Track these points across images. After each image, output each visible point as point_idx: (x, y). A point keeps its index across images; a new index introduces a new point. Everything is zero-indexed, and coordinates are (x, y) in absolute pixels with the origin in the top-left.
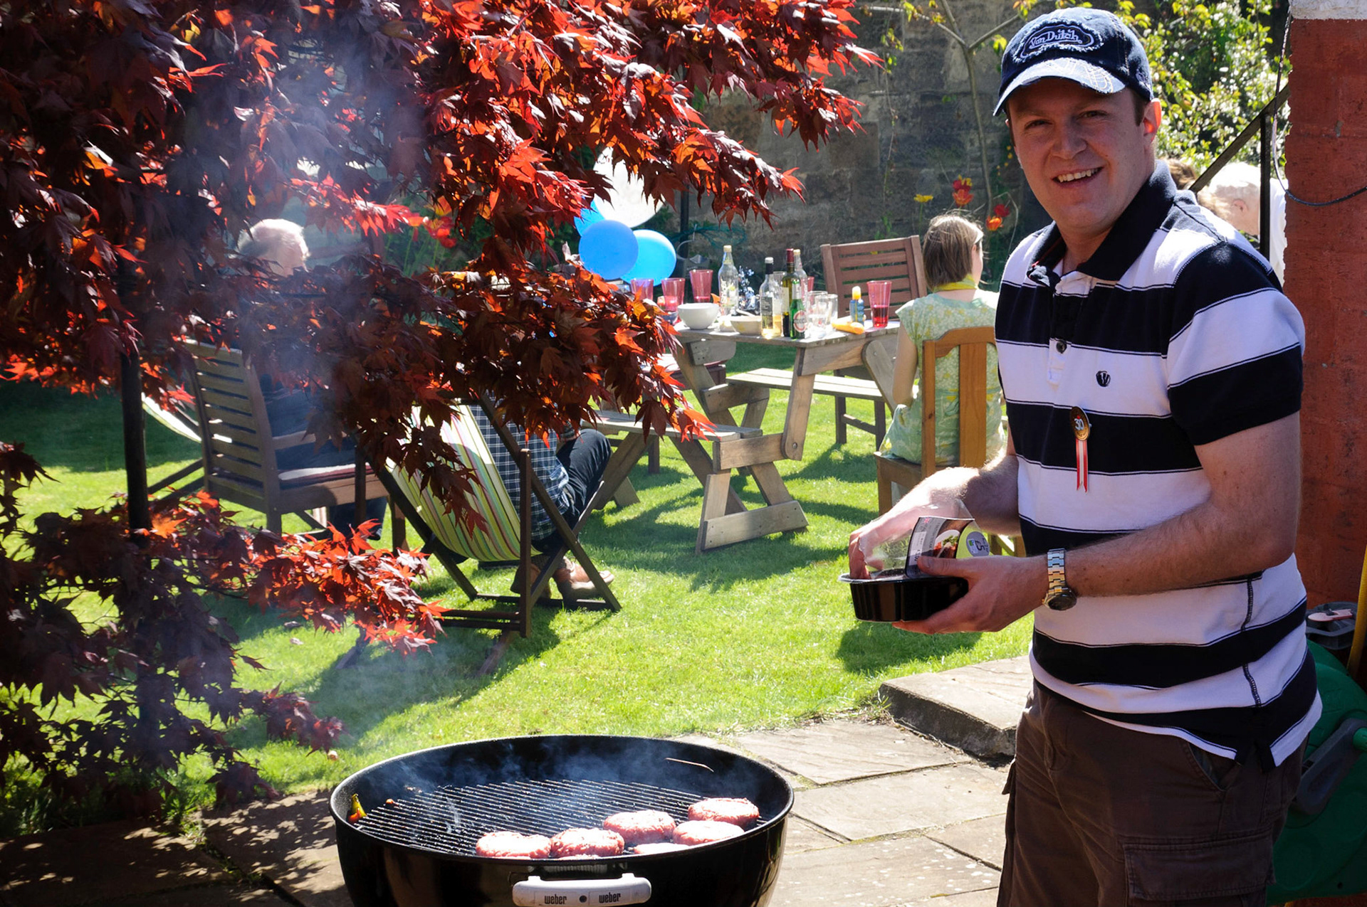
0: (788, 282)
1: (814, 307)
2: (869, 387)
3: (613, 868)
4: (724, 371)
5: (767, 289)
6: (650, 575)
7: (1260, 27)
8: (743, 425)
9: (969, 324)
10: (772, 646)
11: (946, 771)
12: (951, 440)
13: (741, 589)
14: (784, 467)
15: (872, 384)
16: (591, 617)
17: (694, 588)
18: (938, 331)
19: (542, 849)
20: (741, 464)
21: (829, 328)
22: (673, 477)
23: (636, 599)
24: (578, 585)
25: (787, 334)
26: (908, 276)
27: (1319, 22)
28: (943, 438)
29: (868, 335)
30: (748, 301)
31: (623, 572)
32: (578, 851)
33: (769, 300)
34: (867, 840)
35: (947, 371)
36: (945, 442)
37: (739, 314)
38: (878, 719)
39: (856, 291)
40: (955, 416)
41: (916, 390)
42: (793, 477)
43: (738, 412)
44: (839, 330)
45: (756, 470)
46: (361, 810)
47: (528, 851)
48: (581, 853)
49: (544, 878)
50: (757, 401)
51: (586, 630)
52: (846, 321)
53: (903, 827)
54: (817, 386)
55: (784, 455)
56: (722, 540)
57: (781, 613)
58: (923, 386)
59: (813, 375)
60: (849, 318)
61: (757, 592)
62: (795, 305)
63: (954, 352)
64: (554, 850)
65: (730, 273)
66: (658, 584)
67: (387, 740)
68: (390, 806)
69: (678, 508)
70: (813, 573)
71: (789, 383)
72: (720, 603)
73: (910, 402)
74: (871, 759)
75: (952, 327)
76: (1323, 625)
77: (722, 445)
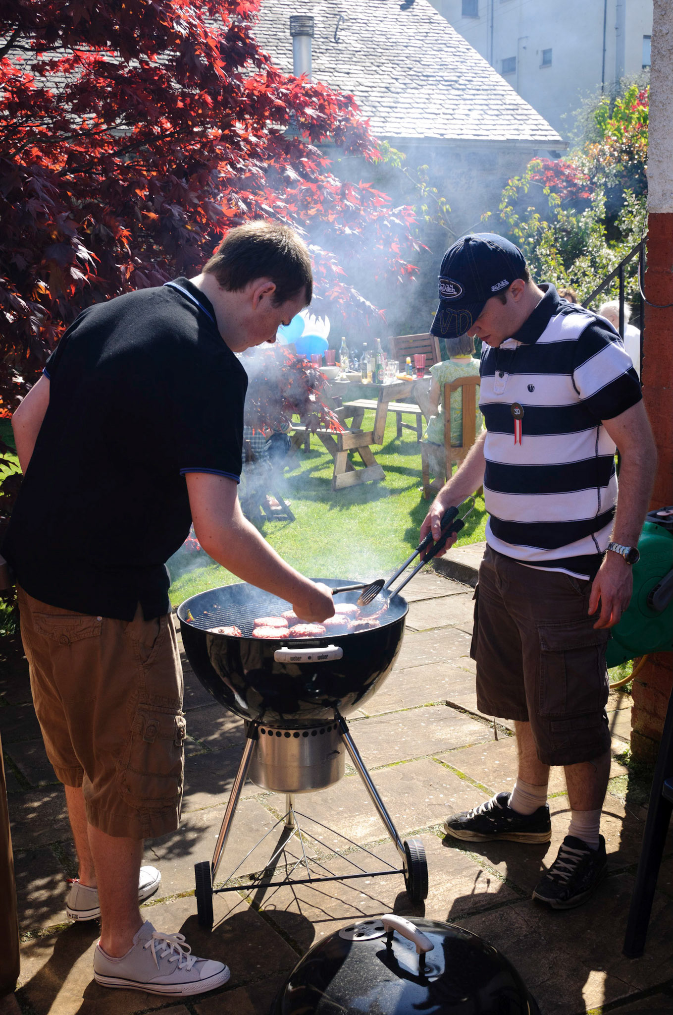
0: (374, 355)
1: (387, 368)
2: (416, 408)
3: (324, 642)
4: (342, 401)
5: (364, 359)
6: (309, 503)
7: (601, 226)
8: (352, 427)
9: (466, 375)
10: (372, 536)
11: (463, 596)
12: (458, 433)
13: (354, 509)
14: (374, 448)
15: (417, 406)
16: (280, 524)
17: (331, 509)
18: (451, 379)
19: (286, 634)
20: (352, 447)
21: (395, 378)
22: (318, 454)
23: (303, 515)
24: (273, 508)
25: (374, 381)
26: (431, 352)
27: (663, 214)
28: (454, 432)
29: (415, 381)
30: (354, 365)
31: (295, 502)
32: (304, 634)
33: (365, 364)
34: (427, 630)
35: (457, 397)
36: (455, 435)
37: (350, 372)
38: (427, 571)
39: (408, 359)
40: (460, 421)
41: (440, 408)
42: (376, 453)
43: (349, 421)
44: (400, 379)
45: (360, 450)
46: (191, 617)
47: (279, 635)
48: (306, 636)
49: (290, 647)
50: (358, 415)
51: (279, 530)
52: (403, 375)
53: (443, 623)
54: (389, 408)
55: (374, 442)
56: (344, 485)
57: (375, 520)
58: (444, 407)
59: (387, 402)
60: (405, 373)
61: (363, 510)
62: (378, 367)
63: (460, 389)
64: (291, 634)
65: (345, 351)
66: (313, 507)
67: (184, 586)
68: (206, 615)
69: (320, 470)
70: (390, 500)
71: (376, 406)
72: (344, 516)
73: (437, 415)
74: (425, 591)
75: (458, 377)
76: (664, 518)
77: (343, 437)
